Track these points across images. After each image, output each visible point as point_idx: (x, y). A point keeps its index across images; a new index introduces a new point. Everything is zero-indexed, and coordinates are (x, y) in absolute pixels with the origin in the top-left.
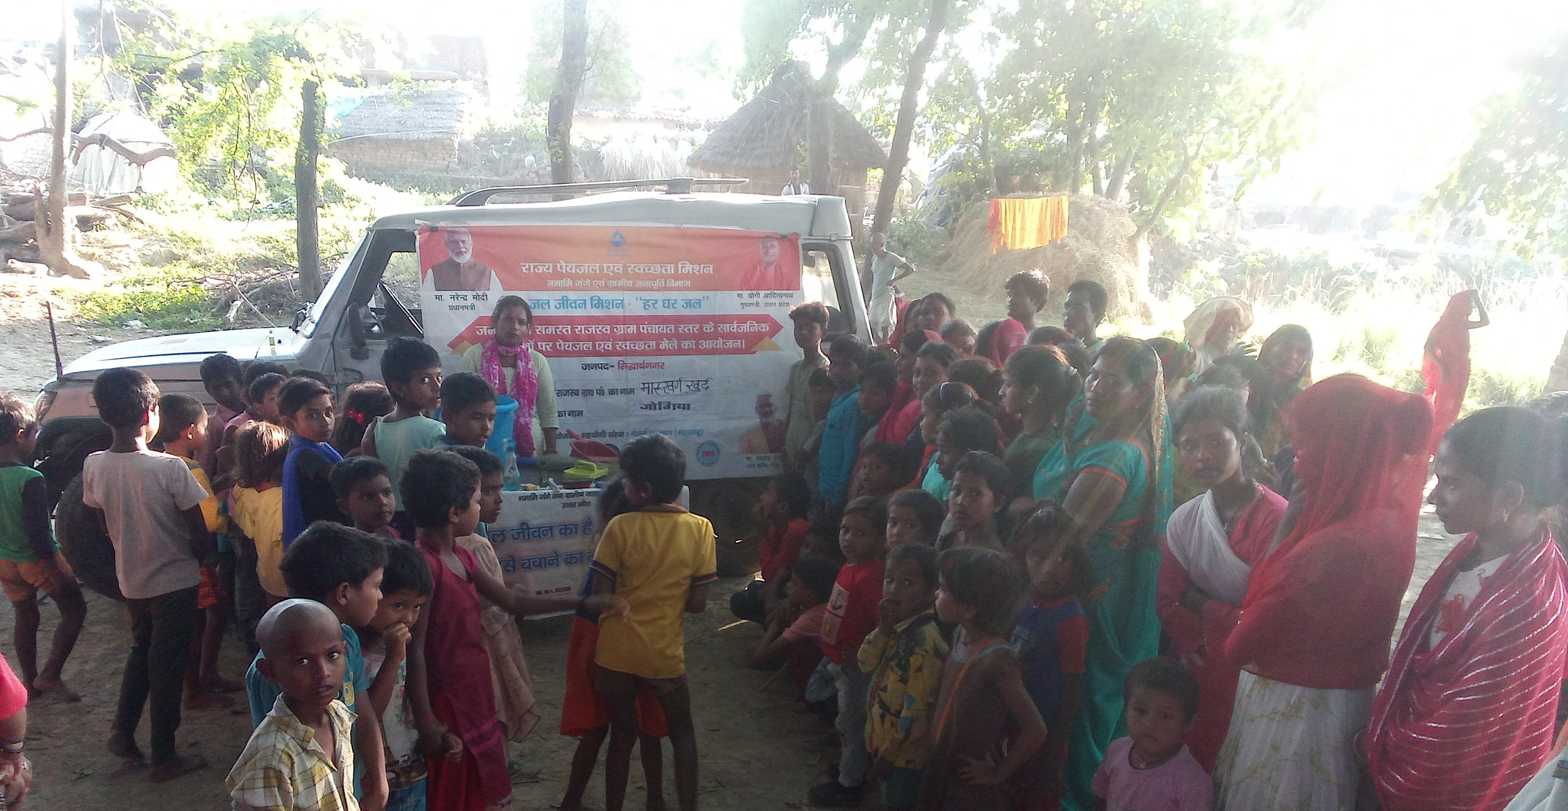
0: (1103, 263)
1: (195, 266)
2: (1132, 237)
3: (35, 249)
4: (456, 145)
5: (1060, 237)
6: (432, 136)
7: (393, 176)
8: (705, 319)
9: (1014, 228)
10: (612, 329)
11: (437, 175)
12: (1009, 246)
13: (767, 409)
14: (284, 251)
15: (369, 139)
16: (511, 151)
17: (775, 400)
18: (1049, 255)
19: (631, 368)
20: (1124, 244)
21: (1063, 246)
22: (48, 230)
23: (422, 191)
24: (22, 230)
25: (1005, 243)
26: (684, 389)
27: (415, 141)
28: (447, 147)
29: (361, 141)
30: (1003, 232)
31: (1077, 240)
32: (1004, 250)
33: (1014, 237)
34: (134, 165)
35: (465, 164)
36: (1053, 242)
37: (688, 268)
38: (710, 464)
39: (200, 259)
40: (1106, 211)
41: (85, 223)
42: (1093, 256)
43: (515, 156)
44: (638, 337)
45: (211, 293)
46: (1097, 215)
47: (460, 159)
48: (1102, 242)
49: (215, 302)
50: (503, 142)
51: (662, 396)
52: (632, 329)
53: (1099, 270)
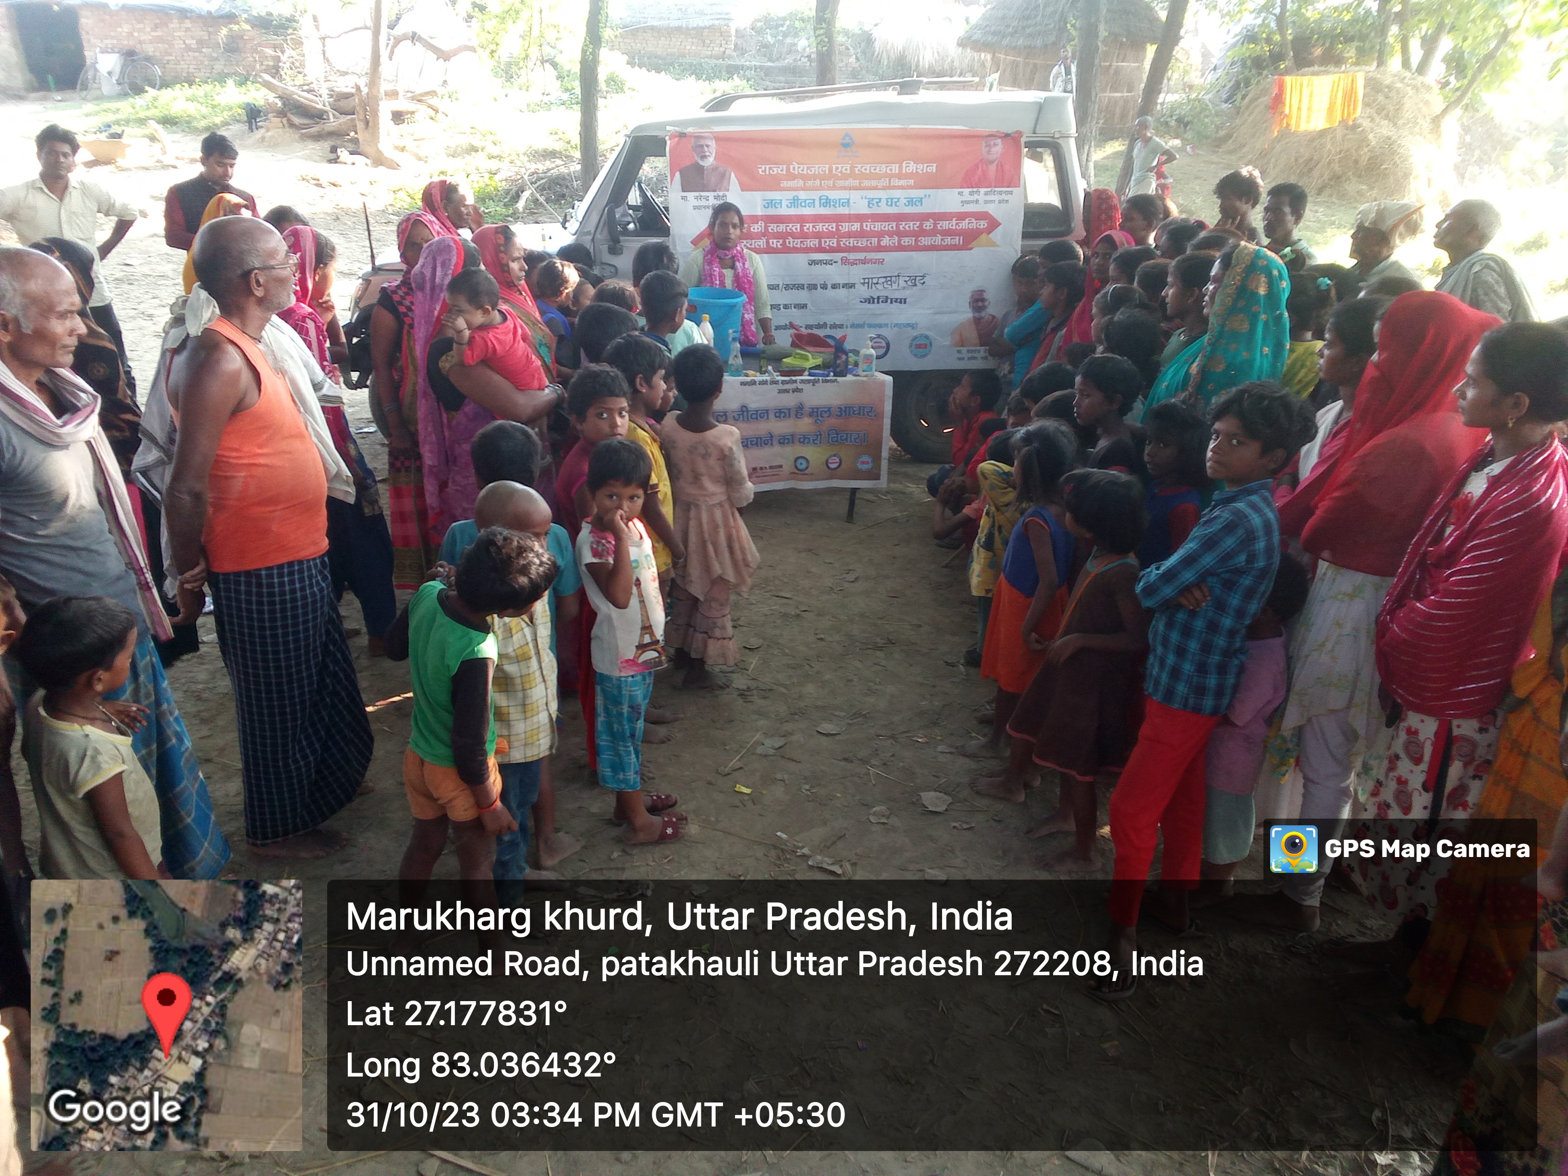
0: (1399, 146)
1: (491, 157)
2: (1437, 117)
3: (355, 141)
4: (733, 32)
5: (1353, 117)
6: (711, 22)
7: (672, 64)
8: (924, 217)
9: (1299, 108)
10: (837, 226)
11: (713, 62)
12: (1293, 128)
13: (980, 304)
14: (569, 143)
15: (652, 28)
16: (785, 35)
17: (989, 296)
18: (1339, 136)
19: (853, 264)
20: (1426, 124)
21: (1355, 127)
22: (367, 123)
23: (698, 78)
24: (345, 123)
25: (1288, 125)
26: (902, 284)
27: (694, 29)
28: (723, 34)
29: (645, 30)
30: (1287, 112)
31: (1372, 120)
32: (1286, 133)
33: (1299, 117)
34: (441, 60)
35: (741, 51)
36: (1343, 122)
37: (912, 167)
38: (923, 356)
39: (495, 151)
40: (1409, 88)
41: (398, 117)
42: (1389, 138)
43: (789, 40)
44: (861, 234)
45: (504, 183)
46: (1398, 91)
47: (736, 45)
48: (1400, 122)
49: (507, 192)
50: (778, 26)
51: (879, 291)
52: (856, 226)
53: (1394, 153)
